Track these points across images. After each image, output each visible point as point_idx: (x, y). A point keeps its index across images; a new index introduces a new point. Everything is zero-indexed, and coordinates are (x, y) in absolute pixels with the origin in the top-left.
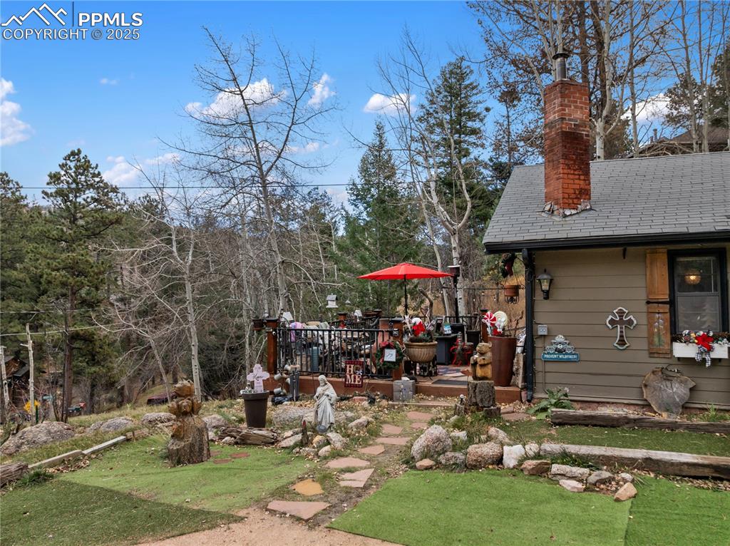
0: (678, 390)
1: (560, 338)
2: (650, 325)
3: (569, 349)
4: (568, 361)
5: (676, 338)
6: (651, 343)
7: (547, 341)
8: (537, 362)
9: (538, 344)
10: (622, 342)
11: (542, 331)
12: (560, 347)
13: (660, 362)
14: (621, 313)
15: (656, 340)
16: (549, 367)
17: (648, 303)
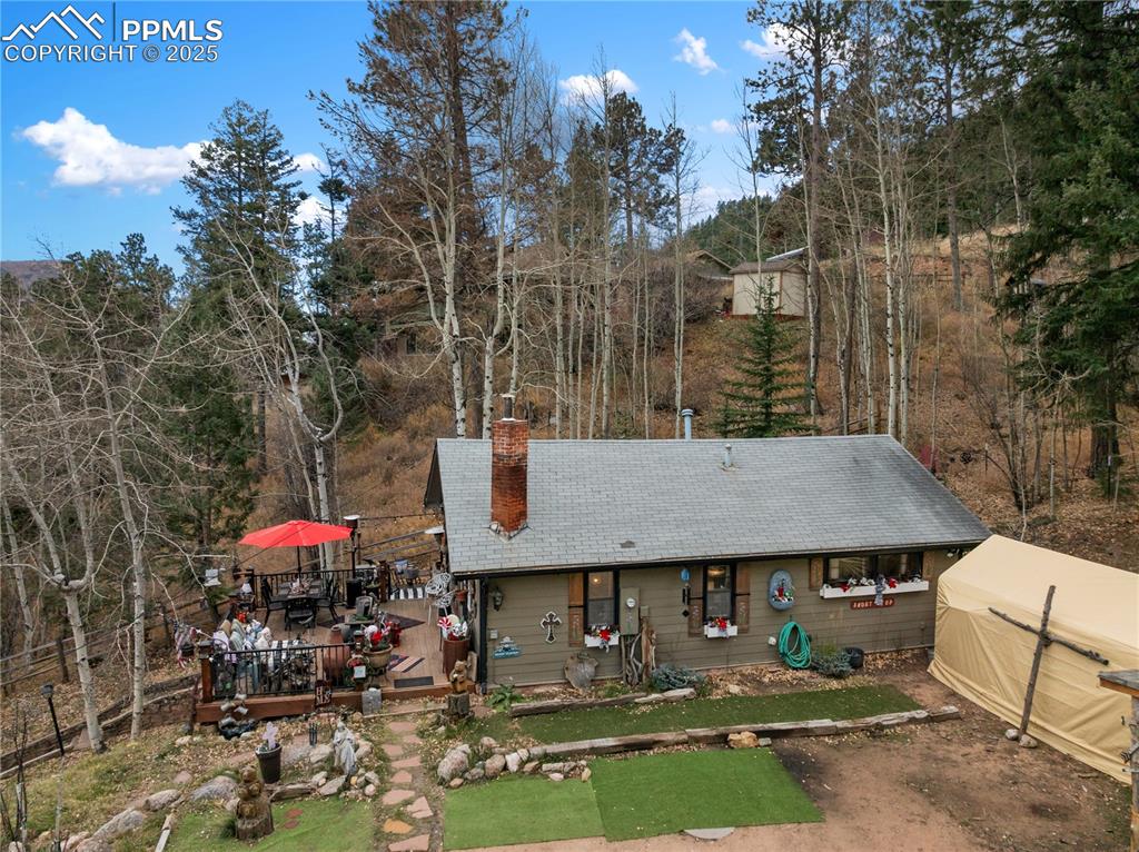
0: (587, 670)
1: (507, 639)
2: (571, 623)
3: (513, 647)
4: (512, 656)
5: (588, 631)
6: (570, 636)
7: (497, 643)
8: (489, 659)
9: (490, 645)
10: (551, 638)
11: (494, 635)
12: (507, 646)
13: (576, 650)
14: (551, 616)
15: (574, 634)
16: (498, 663)
17: (570, 607)
